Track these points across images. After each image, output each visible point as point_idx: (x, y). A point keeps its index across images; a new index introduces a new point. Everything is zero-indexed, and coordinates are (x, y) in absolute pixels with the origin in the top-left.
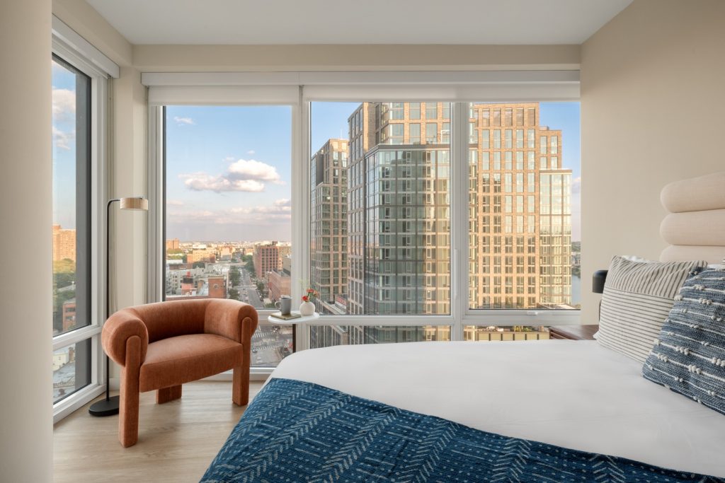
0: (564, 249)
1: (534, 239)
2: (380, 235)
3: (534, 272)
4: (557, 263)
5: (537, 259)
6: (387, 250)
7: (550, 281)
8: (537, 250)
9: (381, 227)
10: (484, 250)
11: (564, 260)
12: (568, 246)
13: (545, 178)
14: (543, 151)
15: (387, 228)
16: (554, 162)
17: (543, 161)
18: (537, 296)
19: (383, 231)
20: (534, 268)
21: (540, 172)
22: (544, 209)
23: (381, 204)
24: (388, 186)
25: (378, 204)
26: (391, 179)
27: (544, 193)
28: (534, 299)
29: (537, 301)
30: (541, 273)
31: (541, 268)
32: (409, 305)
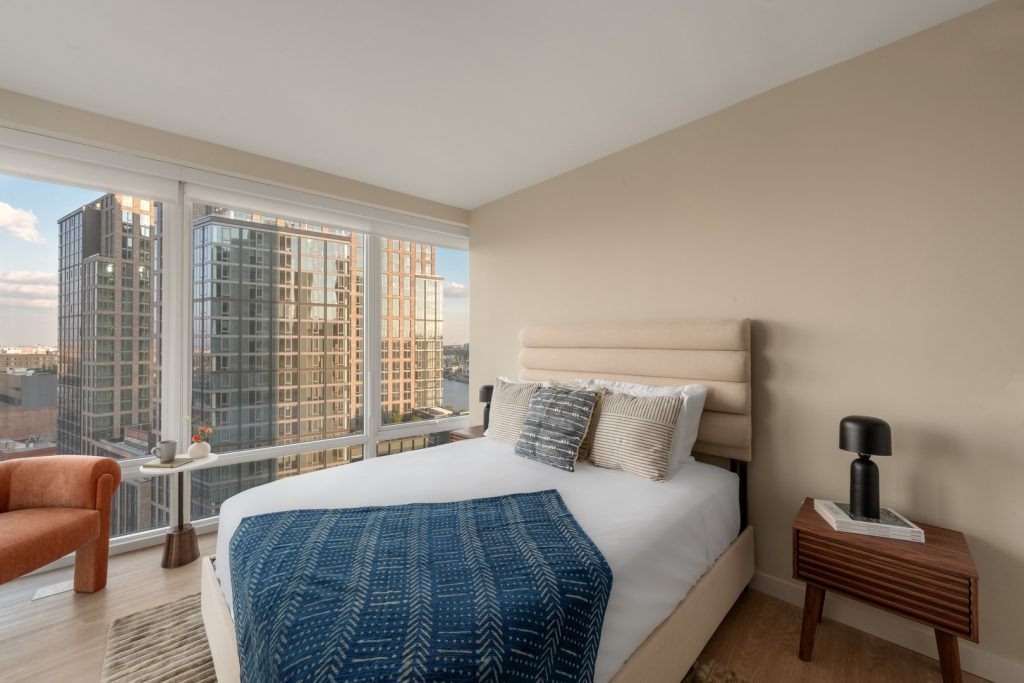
0: (437, 353)
1: (410, 343)
2: (212, 338)
3: (409, 377)
4: (431, 367)
5: (413, 365)
6: (225, 359)
7: (425, 385)
8: (413, 355)
9: (214, 327)
10: (358, 356)
11: (437, 364)
12: (441, 350)
13: (419, 282)
14: (418, 257)
15: (224, 329)
16: (428, 269)
17: (418, 266)
18: (412, 401)
19: (218, 332)
20: (409, 374)
21: (416, 276)
22: (419, 314)
23: (215, 295)
24: (226, 273)
25: (209, 296)
26: (232, 264)
27: (419, 298)
28: (409, 404)
29: (412, 406)
30: (416, 378)
31: (416, 373)
32: (259, 428)
